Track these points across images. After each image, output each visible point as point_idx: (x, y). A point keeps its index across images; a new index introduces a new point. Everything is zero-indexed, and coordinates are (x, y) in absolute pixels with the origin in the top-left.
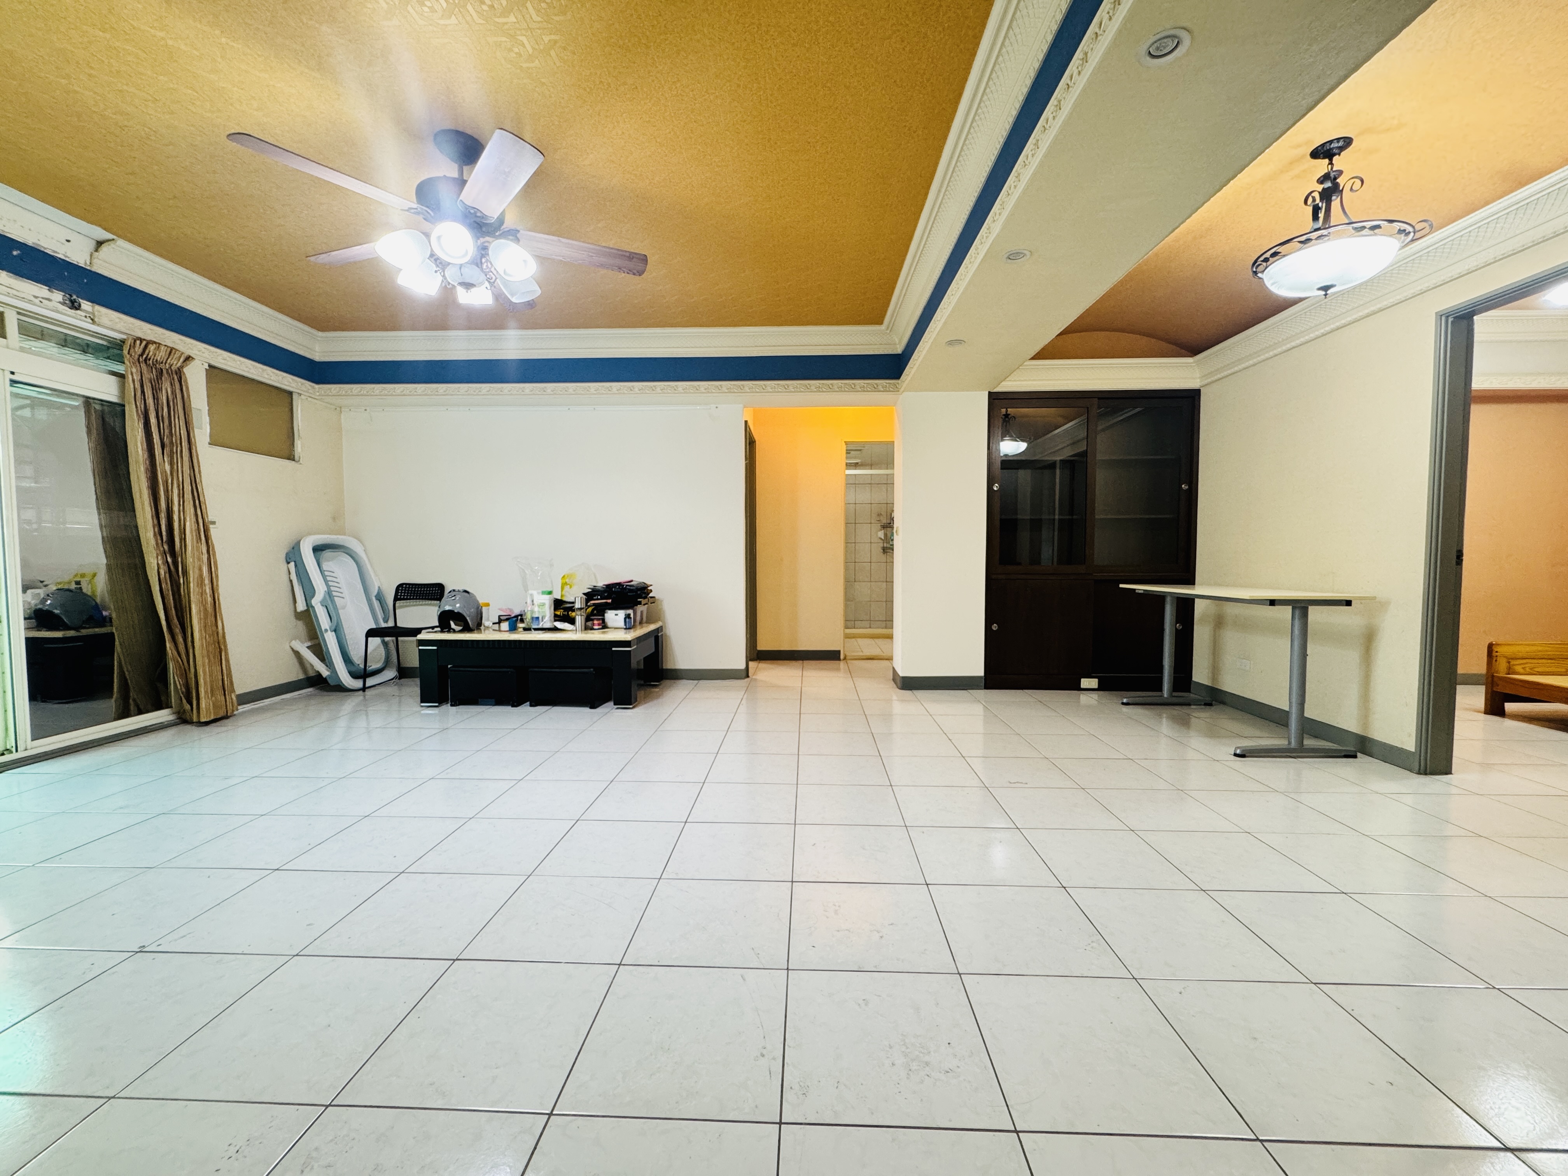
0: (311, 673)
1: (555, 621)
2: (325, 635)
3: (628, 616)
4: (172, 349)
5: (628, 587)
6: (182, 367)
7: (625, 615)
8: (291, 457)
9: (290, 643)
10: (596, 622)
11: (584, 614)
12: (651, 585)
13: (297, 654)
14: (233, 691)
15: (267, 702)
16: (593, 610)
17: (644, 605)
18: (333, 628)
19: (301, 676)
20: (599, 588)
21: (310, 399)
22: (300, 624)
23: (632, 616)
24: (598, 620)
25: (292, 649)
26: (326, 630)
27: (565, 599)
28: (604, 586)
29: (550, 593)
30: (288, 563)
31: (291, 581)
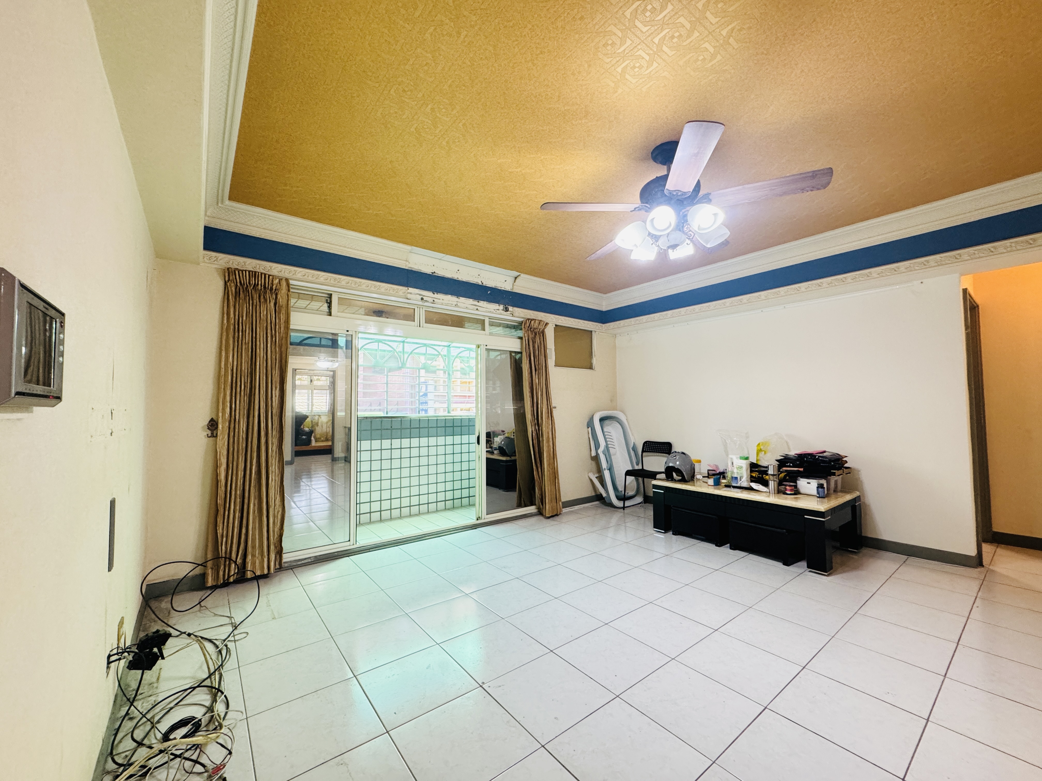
0: (598, 493)
1: (752, 481)
2: (604, 472)
3: (820, 486)
4: (541, 321)
5: (820, 458)
6: (544, 329)
7: (818, 484)
8: (591, 368)
9: (588, 473)
10: (788, 488)
11: (777, 480)
12: (846, 457)
13: (591, 480)
14: (560, 500)
15: (577, 507)
16: (785, 476)
17: (838, 476)
18: (608, 468)
19: (593, 494)
20: (792, 457)
21: (600, 333)
22: (593, 463)
23: (825, 486)
24: (790, 486)
25: (589, 478)
26: (605, 469)
27: (760, 463)
28: (796, 456)
29: (747, 458)
30: (588, 428)
31: (589, 438)
